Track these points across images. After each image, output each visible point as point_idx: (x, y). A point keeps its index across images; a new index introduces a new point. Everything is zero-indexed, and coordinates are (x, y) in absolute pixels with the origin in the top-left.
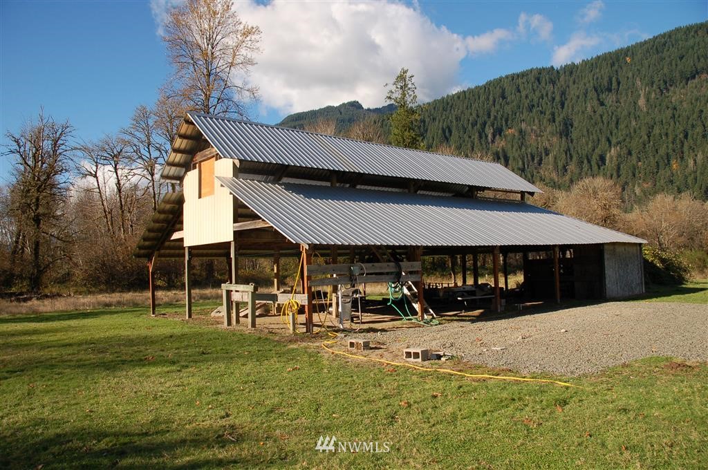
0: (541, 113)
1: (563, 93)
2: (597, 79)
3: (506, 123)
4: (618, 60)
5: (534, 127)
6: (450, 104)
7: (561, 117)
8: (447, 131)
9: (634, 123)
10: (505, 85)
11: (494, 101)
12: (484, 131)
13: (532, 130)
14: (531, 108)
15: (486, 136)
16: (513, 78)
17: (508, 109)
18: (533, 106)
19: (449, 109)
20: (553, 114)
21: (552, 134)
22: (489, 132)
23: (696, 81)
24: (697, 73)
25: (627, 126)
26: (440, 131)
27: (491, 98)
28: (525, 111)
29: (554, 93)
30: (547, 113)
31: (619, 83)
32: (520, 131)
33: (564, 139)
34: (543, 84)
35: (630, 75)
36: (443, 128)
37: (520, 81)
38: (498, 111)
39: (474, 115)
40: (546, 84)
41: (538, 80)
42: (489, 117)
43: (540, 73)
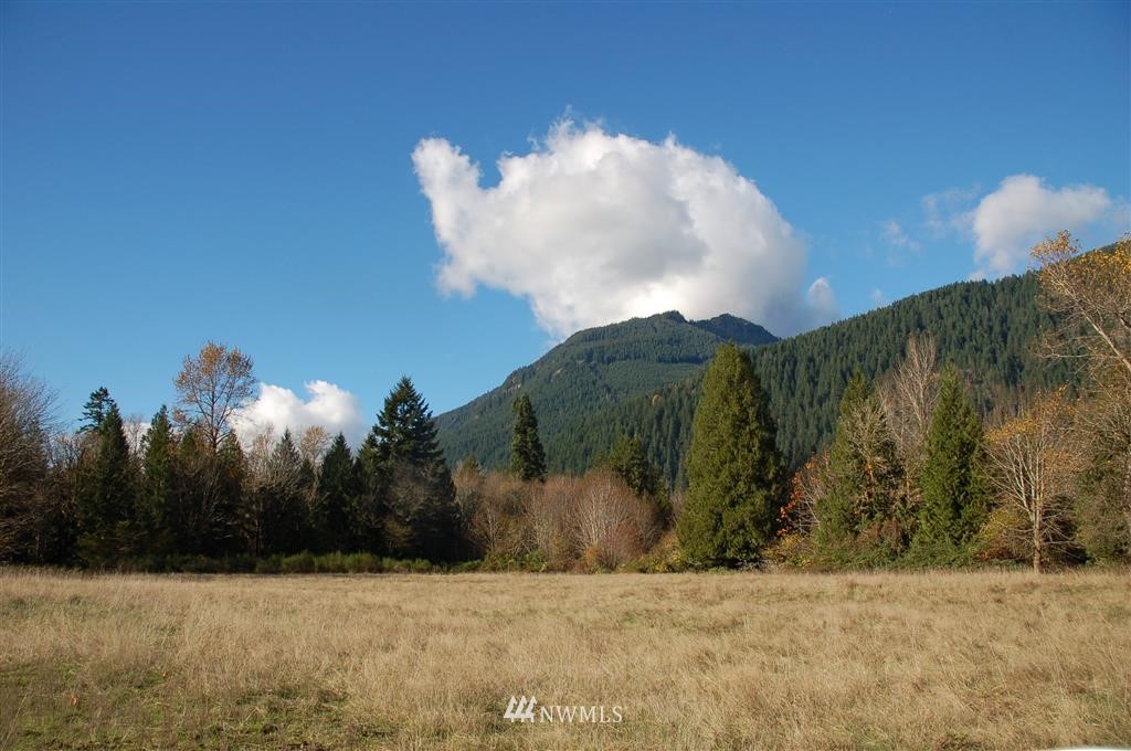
0: (977, 350)
1: (1004, 320)
5: (968, 371)
6: (847, 335)
7: (1006, 355)
10: (921, 308)
13: (966, 374)
14: (962, 342)
16: (931, 296)
18: (964, 340)
19: (845, 343)
20: (993, 352)
21: (995, 379)
26: (839, 375)
27: (904, 329)
28: (952, 347)
29: (990, 319)
30: (986, 349)
33: (1011, 388)
34: (973, 305)
36: (842, 371)
37: (941, 302)
39: (884, 353)
41: (967, 301)
43: (968, 291)
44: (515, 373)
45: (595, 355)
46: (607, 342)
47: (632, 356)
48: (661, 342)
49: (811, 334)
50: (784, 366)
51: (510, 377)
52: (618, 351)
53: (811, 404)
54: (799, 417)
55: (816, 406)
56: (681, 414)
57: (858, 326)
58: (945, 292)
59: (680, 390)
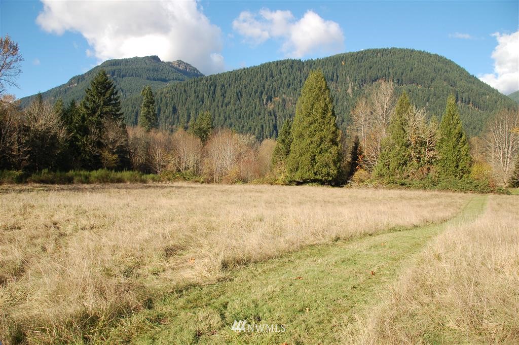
0: (295, 89)
2: (326, 72)
3: (274, 93)
4: (337, 63)
5: (291, 98)
6: (239, 77)
8: (239, 95)
9: (345, 103)
10: (273, 68)
11: (267, 78)
12: (261, 97)
13: (290, 100)
15: (263, 100)
16: (278, 63)
17: (275, 84)
18: (290, 85)
19: (239, 79)
22: (265, 97)
23: (377, 83)
24: (378, 78)
25: (342, 105)
26: (235, 94)
27: (265, 77)
28: (285, 87)
29: (301, 77)
30: (298, 90)
31: (337, 77)
32: (283, 100)
34: (295, 70)
35: (344, 73)
36: (237, 92)
37: (281, 67)
38: (269, 85)
39: (256, 86)
40: (296, 71)
41: (292, 68)
42: (264, 88)
43: (293, 63)
44: (74, 78)
45: (116, 73)
46: (122, 67)
47: (134, 75)
48: (149, 70)
49: (224, 74)
50: (210, 87)
51: (71, 80)
52: (128, 72)
53: (222, 106)
54: (216, 112)
55: (224, 107)
56: (161, 105)
57: (245, 72)
58: (284, 62)
59: (161, 94)
